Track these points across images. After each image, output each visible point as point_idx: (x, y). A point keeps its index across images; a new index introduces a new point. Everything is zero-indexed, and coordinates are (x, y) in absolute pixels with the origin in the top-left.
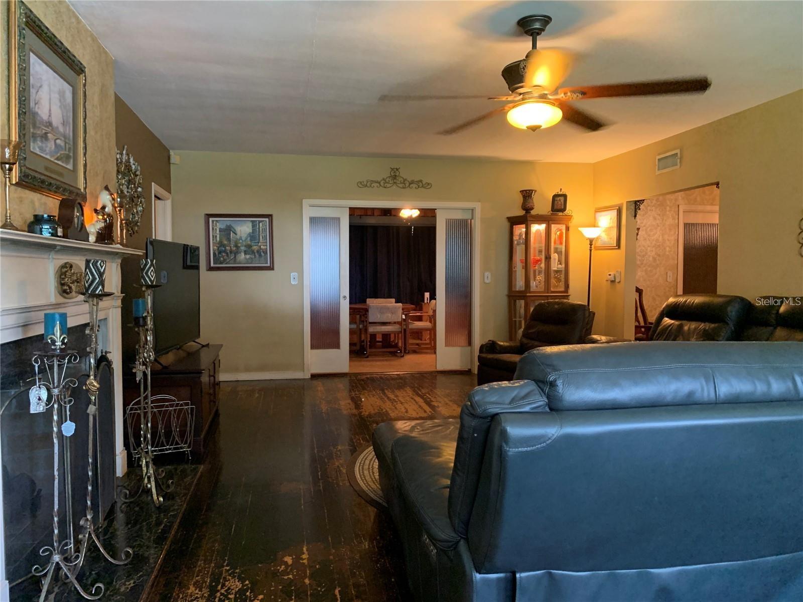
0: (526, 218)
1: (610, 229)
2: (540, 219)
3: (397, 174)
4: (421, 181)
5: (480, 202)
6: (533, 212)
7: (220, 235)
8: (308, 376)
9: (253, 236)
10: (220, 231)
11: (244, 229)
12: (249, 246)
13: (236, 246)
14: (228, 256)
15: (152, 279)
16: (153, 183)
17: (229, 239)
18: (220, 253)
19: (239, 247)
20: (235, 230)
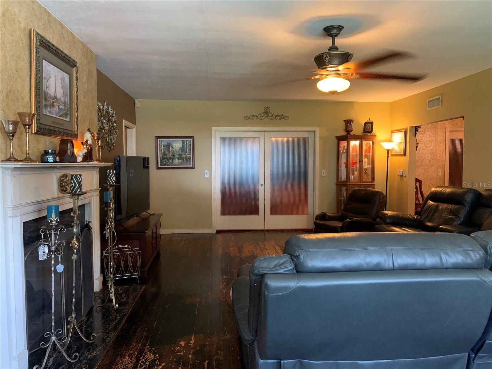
0: (347, 136)
1: (400, 143)
2: (356, 138)
3: (268, 111)
4: (283, 115)
5: (318, 127)
6: (352, 133)
7: (164, 148)
8: (215, 231)
9: (183, 149)
10: (164, 146)
11: (177, 145)
12: (181, 155)
13: (173, 155)
14: (168, 161)
15: (114, 181)
16: (124, 120)
17: (169, 151)
18: (164, 159)
19: (175, 155)
20: (172, 146)
